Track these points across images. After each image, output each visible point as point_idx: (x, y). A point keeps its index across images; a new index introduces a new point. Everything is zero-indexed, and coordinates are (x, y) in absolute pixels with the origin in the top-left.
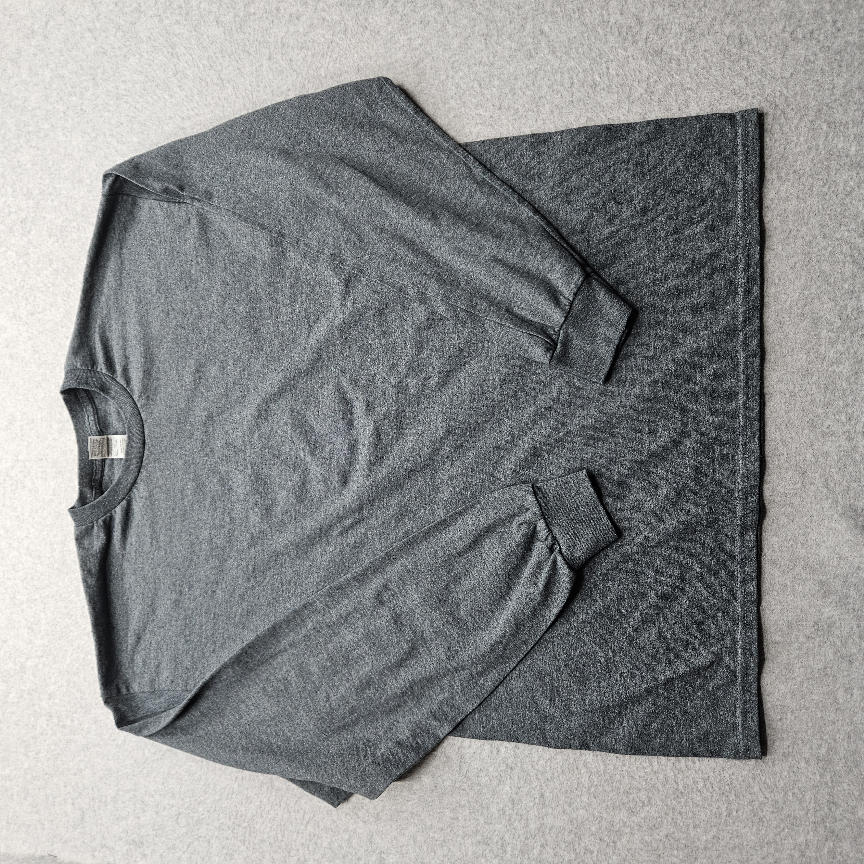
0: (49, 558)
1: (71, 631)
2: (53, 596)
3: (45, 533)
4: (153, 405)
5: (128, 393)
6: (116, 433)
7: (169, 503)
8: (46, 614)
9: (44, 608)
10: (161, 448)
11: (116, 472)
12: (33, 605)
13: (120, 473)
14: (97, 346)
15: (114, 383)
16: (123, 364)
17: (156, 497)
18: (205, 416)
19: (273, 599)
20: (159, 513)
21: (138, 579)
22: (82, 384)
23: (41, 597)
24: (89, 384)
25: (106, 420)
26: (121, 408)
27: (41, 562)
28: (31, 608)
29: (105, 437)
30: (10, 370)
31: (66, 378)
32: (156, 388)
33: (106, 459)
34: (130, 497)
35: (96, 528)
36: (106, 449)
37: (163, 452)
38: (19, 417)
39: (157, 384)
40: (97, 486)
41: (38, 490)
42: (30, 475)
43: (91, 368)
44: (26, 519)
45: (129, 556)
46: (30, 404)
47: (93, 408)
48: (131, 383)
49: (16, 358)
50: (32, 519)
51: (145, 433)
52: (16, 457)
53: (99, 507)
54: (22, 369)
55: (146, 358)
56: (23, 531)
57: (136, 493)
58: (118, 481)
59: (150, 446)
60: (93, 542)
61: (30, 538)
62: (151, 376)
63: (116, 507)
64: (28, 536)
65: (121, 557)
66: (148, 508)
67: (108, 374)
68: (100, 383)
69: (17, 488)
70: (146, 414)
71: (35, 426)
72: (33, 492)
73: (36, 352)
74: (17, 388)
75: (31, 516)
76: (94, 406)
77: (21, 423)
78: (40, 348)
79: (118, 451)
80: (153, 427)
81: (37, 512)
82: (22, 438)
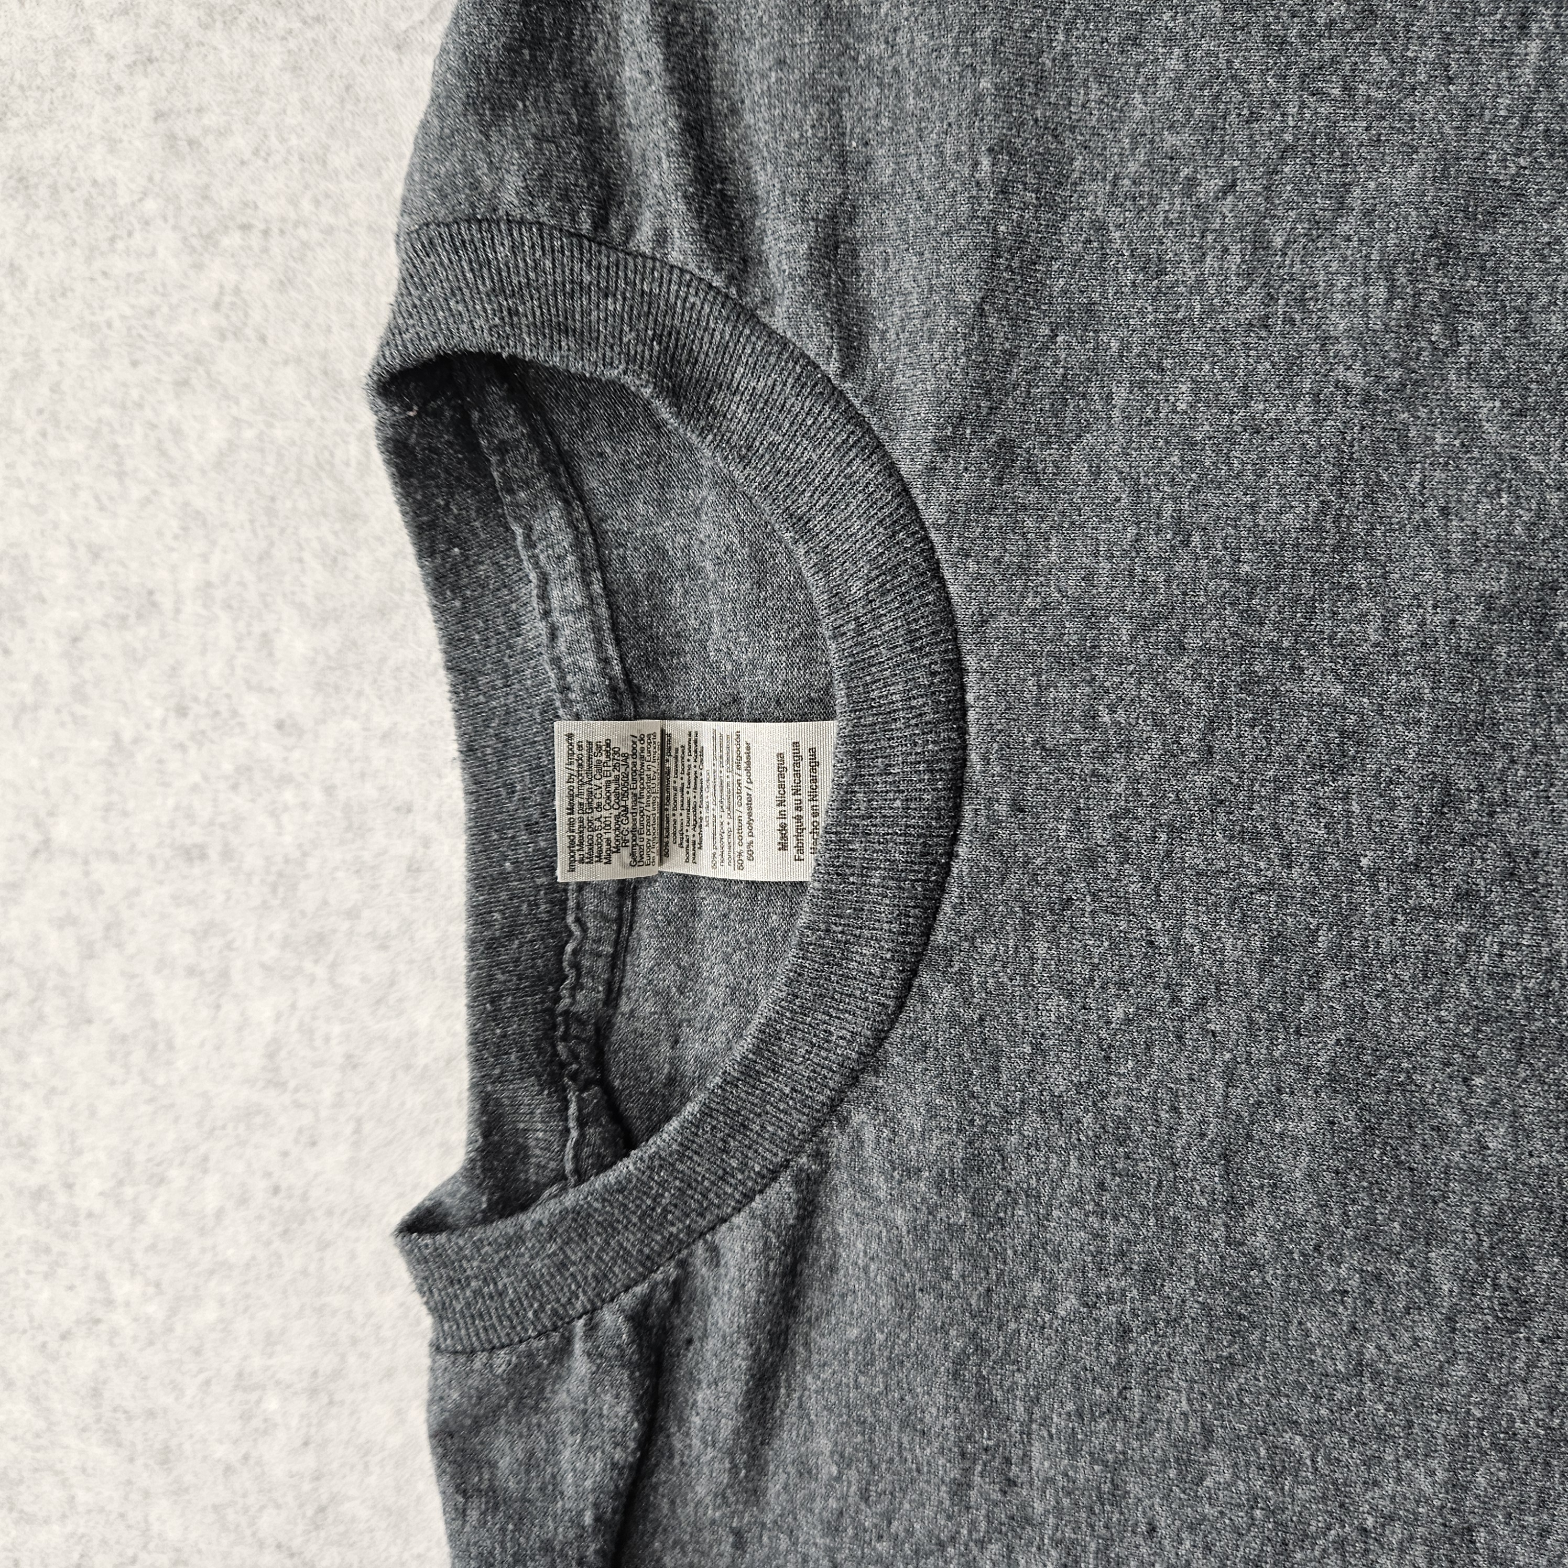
0: (229, 1470)
3: (209, 1314)
4: (1041, 513)
5: (854, 416)
6: (729, 709)
7: (1115, 1230)
10: (1079, 826)
13: (774, 990)
14: (630, 72)
16: (818, 204)
17: (1020, 1171)
18: (1488, 601)
20: (1037, 1288)
22: (536, 329)
25: (660, 609)
26: (801, 525)
27: (179, 1492)
29: (651, 726)
31: (412, 280)
33: (650, 881)
34: (818, 1156)
35: (580, 1365)
36: (653, 811)
37: (1091, 858)
38: (63, 577)
39: (1083, 354)
40: (590, 1073)
41: (170, 1046)
42: (119, 945)
43: (595, 227)
44: (90, 1215)
45: (784, 1543)
46: (137, 492)
47: (572, 525)
48: (875, 347)
49: (54, 189)
50: (127, 1220)
51: (972, 715)
52: (38, 824)
53: (610, 1227)
54: (89, 260)
55: (1013, 153)
56: (71, 1288)
57: (869, 1134)
58: (757, 1051)
59: (1002, 809)
60: (555, 1453)
61: (114, 1332)
62: (1036, 291)
63: (724, 1220)
64: (97, 1321)
65: (727, 1548)
66: (954, 1249)
67: (708, 275)
68: (657, 337)
69: (41, 1017)
70: (978, 576)
71: (163, 635)
72: (138, 1056)
73: (183, 145)
74: (55, 388)
75: (119, 1203)
76: (579, 513)
77: (75, 614)
78: (211, 119)
79: (745, 831)
80: (1037, 673)
81: (162, 1181)
82: (79, 709)
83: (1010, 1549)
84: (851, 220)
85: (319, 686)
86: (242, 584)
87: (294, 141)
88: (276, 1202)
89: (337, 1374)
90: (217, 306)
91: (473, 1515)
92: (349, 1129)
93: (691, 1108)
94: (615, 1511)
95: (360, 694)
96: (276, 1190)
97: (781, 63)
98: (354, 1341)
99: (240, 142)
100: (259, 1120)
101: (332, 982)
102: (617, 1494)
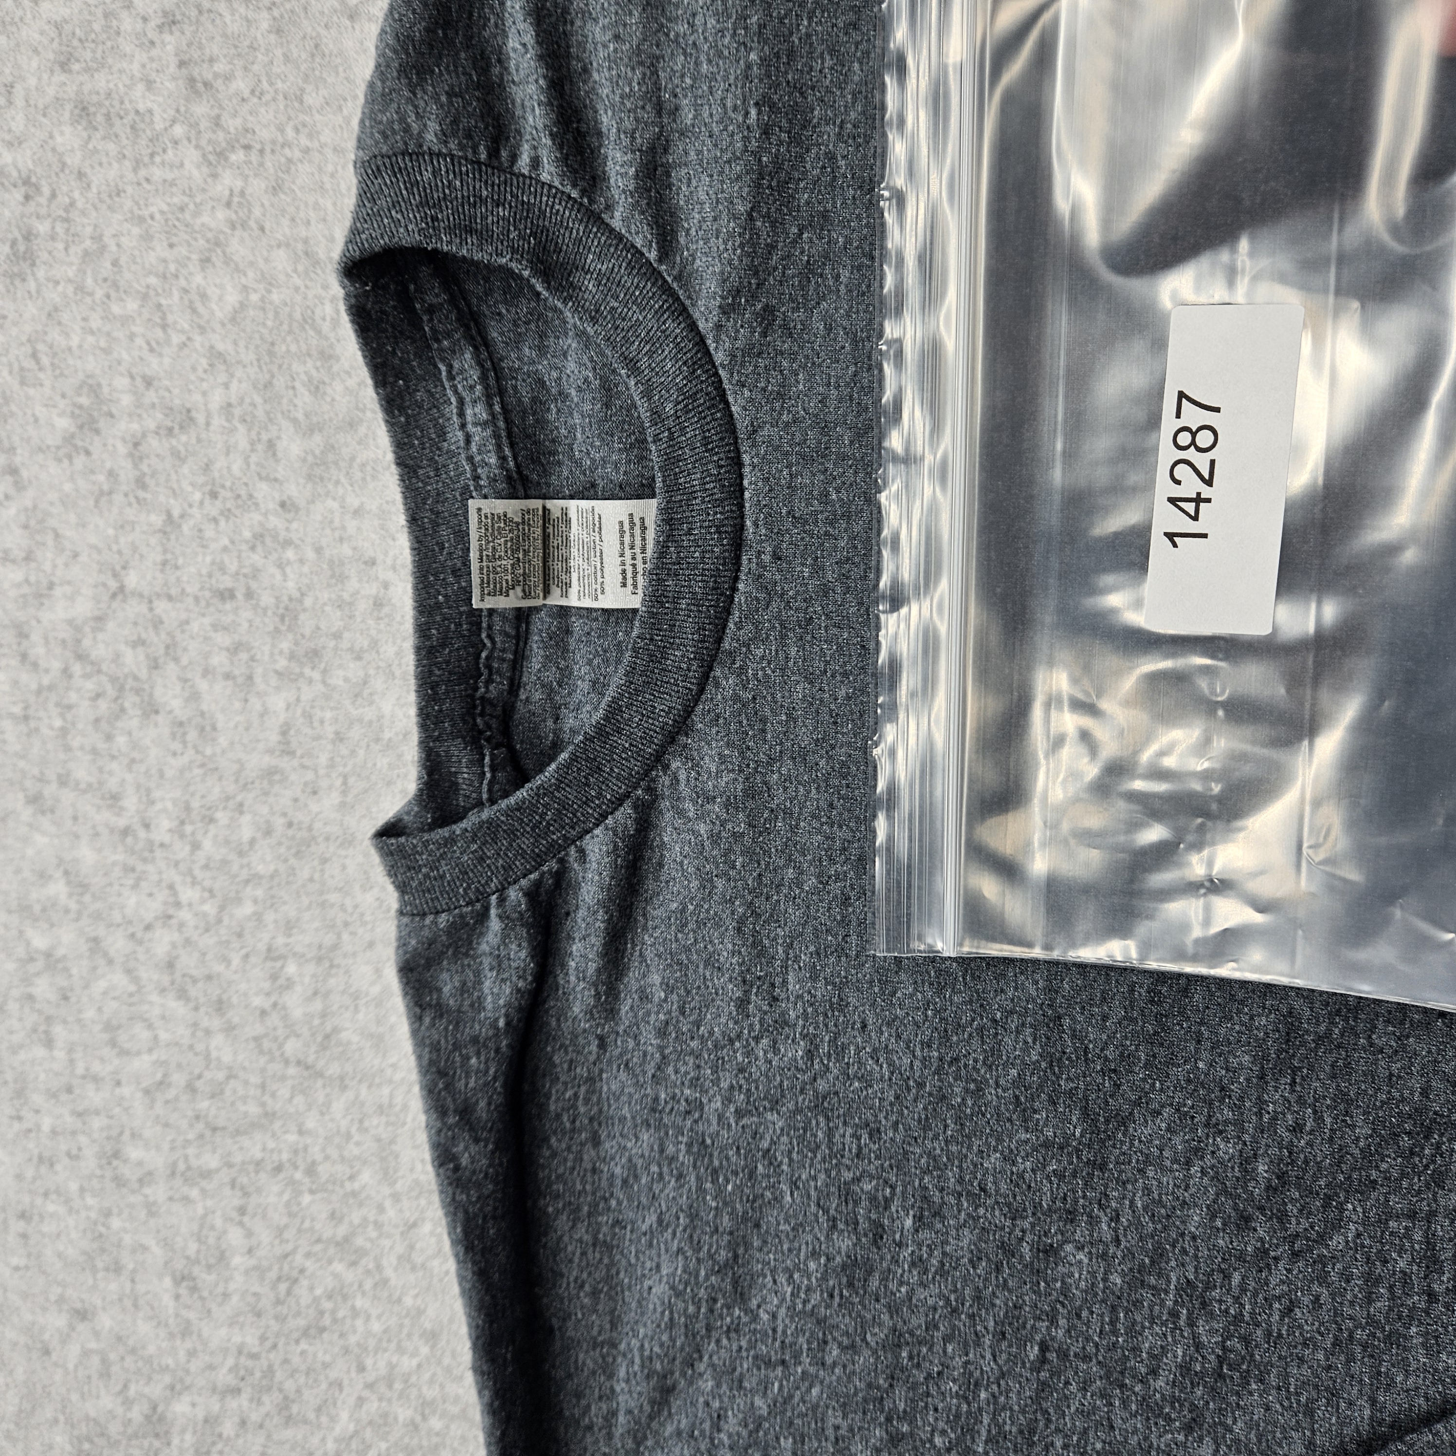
0: (263, 1013)
1: (355, 1313)
2: (278, 1169)
3: (247, 909)
4: (793, 356)
5: (667, 289)
6: (589, 491)
7: (842, 834)
8: (249, 1234)
9: (242, 1211)
10: (818, 569)
11: (582, 673)
12: (194, 1193)
13: (617, 679)
14: (513, 43)
15: (597, 240)
16: (643, 140)
17: (780, 797)
19: (1371, 1321)
20: (790, 873)
21: (671, 1149)
22: (449, 230)
23: (230, 1165)
24: (484, 236)
25: (541, 422)
26: (632, 365)
27: (229, 1029)
28: (186, 1200)
29: (536, 504)
30: (81, 175)
31: (366, 195)
32: (809, 270)
33: (537, 609)
34: (649, 790)
35: (495, 924)
36: (538, 562)
37: (825, 590)
38: (126, 400)
39: (820, 246)
40: (499, 738)
41: (214, 728)
42: (176, 660)
43: (490, 156)
44: (162, 845)
45: (631, 1044)
46: (176, 339)
47: (480, 364)
48: (682, 240)
49: (108, 117)
50: (188, 848)
51: (747, 495)
52: (115, 575)
53: (512, 834)
54: (135, 170)
55: (772, 106)
56: (150, 895)
57: (682, 776)
58: (606, 718)
59: (766, 558)
60: (480, 983)
61: (181, 925)
62: (789, 202)
63: (588, 832)
64: (170, 917)
65: (594, 1048)
66: (737, 849)
67: (568, 189)
68: (533, 234)
69: (123, 710)
70: (751, 400)
71: (199, 440)
72: (192, 735)
73: (200, 86)
74: (115, 263)
75: (182, 836)
76: (484, 355)
77: (135, 426)
78: (220, 67)
79: (599, 574)
80: (789, 466)
81: (212, 820)
82: (141, 494)
83: (775, 1042)
84: (666, 151)
85: (309, 477)
86: (253, 405)
87: (280, 85)
88: (290, 832)
89: (335, 947)
90: (228, 204)
91: (427, 1020)
92: (338, 782)
93: (564, 756)
94: (519, 1020)
95: (337, 482)
96: (290, 825)
97: (617, 37)
98: (346, 924)
99: (241, 85)
100: (277, 777)
101: (324, 682)
102: (520, 1009)
